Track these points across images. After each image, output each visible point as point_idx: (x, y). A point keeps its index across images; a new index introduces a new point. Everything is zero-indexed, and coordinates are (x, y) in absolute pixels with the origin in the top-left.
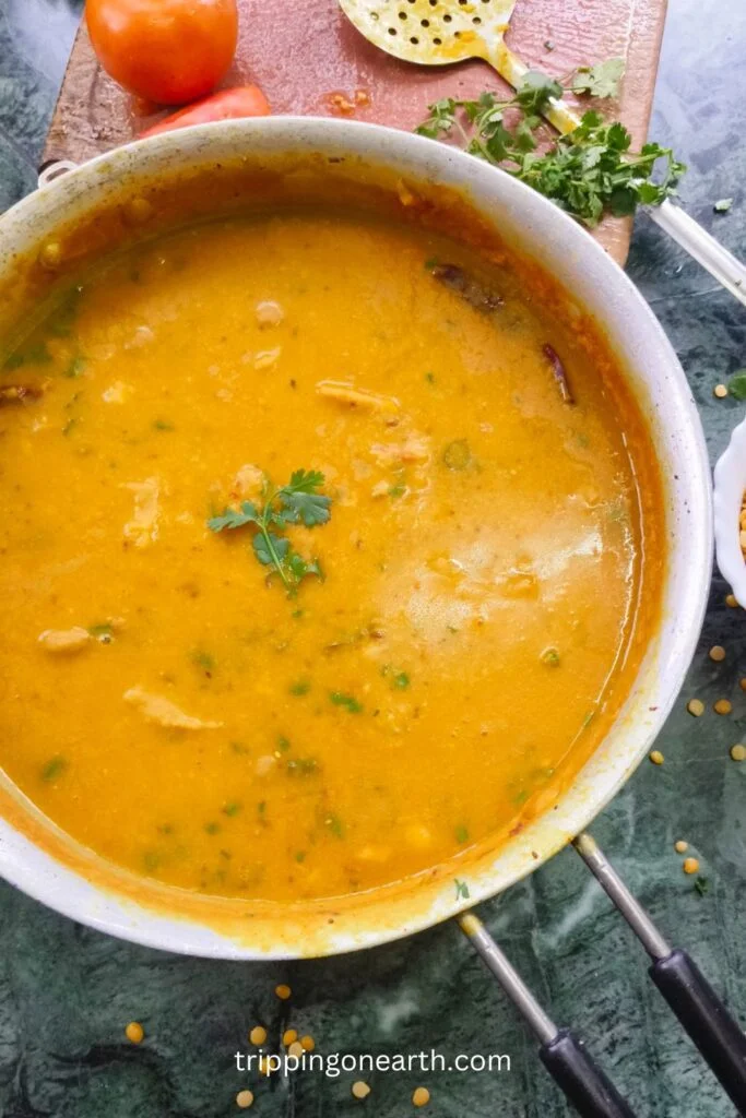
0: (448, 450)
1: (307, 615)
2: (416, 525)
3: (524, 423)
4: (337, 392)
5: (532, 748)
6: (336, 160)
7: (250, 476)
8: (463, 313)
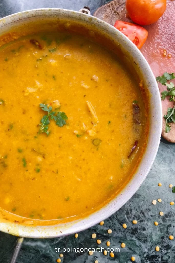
0: (96, 139)
1: (37, 139)
2: (74, 146)
3: (116, 150)
4: (90, 106)
5: (44, 210)
6: (135, 63)
7: (57, 103)
8: (130, 117)
